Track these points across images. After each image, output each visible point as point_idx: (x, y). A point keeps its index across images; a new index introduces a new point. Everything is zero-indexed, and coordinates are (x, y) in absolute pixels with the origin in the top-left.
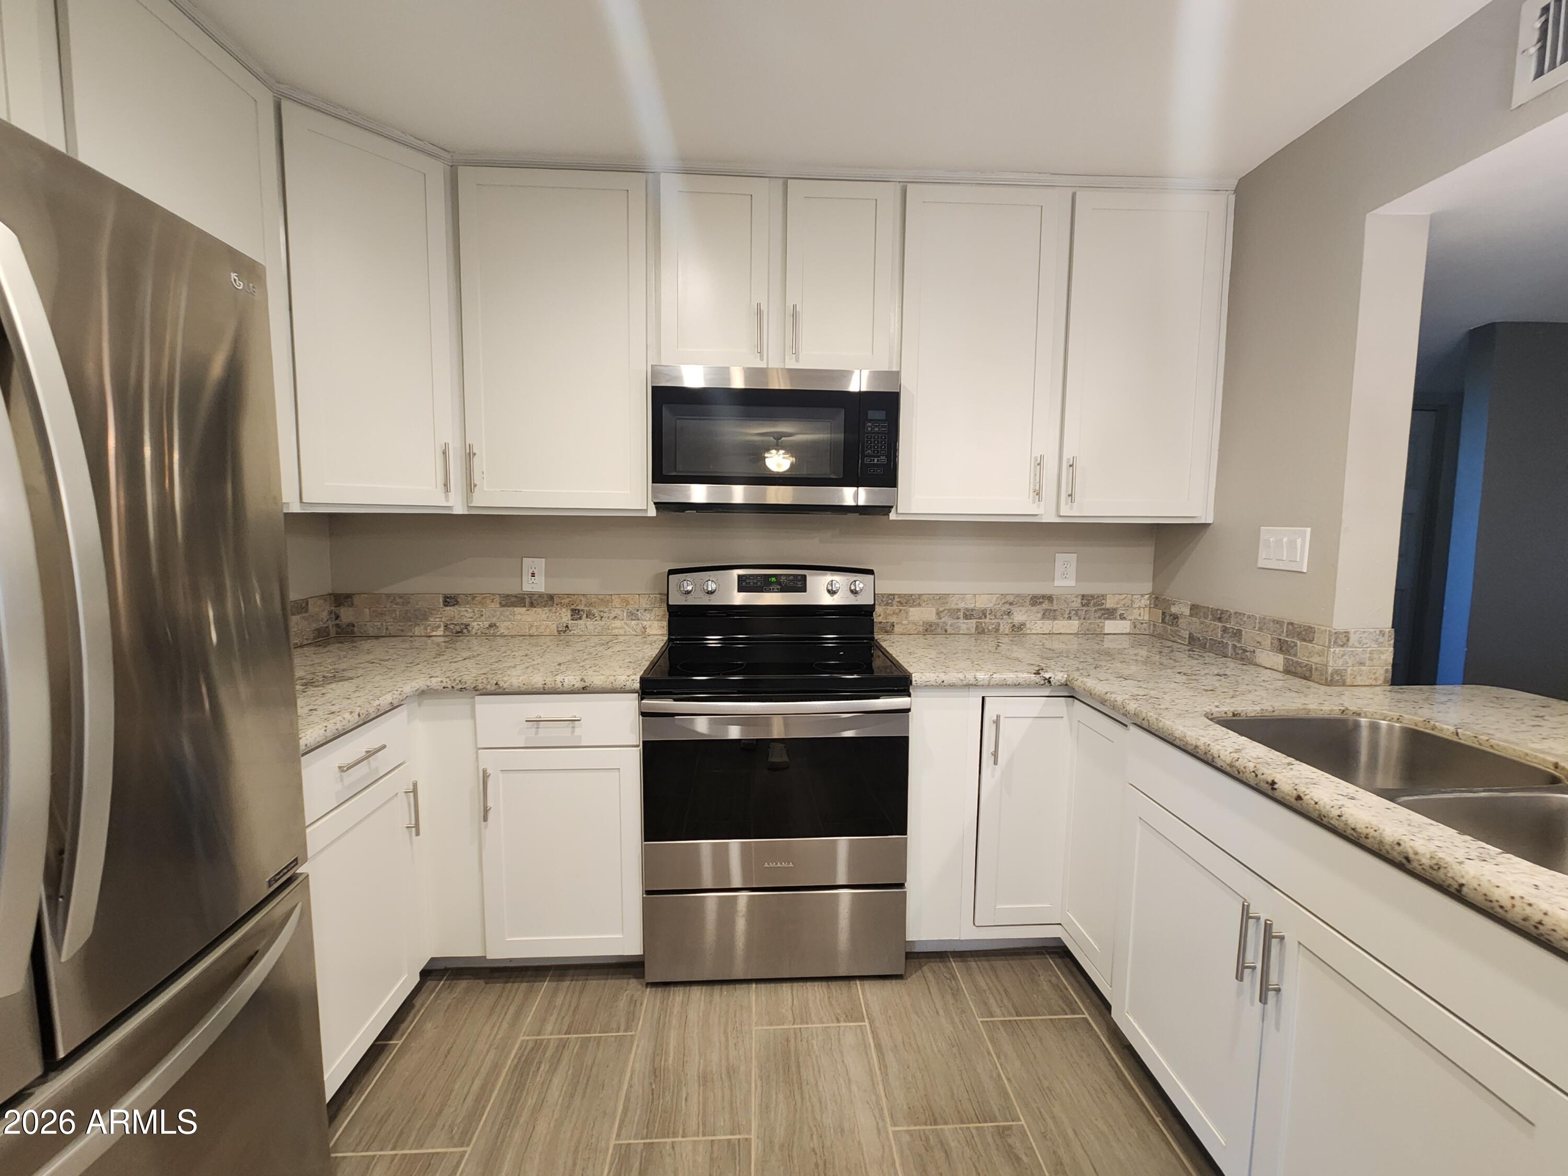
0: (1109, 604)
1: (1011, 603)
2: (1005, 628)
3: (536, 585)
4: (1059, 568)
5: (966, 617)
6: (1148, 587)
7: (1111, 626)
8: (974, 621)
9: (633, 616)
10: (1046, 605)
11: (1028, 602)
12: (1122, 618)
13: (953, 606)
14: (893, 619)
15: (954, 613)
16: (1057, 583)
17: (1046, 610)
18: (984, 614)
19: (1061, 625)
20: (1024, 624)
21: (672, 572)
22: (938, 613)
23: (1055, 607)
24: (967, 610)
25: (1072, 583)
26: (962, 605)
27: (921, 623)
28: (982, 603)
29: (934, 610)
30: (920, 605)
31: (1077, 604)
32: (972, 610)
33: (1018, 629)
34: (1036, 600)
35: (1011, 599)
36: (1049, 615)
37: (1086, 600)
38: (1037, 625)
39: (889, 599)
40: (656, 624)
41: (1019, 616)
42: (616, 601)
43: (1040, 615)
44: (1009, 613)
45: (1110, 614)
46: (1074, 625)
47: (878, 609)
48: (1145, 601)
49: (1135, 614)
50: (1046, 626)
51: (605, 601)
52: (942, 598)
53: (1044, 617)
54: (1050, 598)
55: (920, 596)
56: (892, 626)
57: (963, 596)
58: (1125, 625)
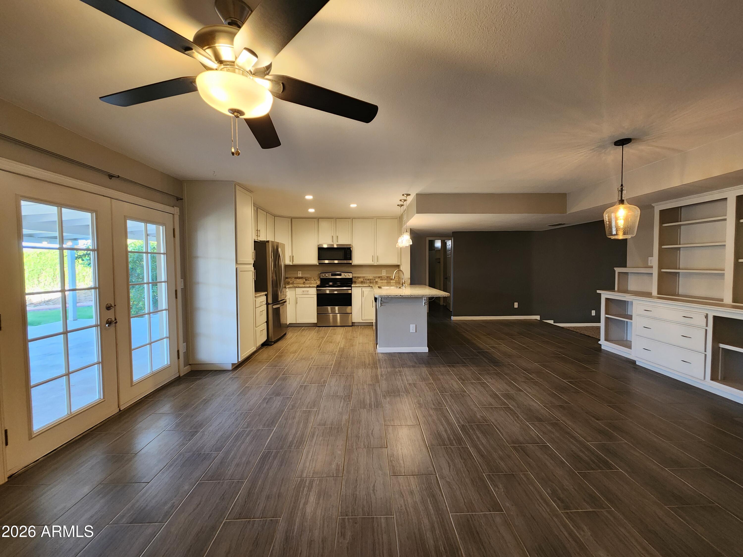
1: (375, 278)
2: (374, 282)
3: (300, 275)
4: (383, 272)
5: (368, 280)
7: (392, 281)
9: (315, 280)
10: (381, 278)
12: (394, 280)
13: (365, 278)
15: (366, 279)
16: (383, 274)
17: (381, 279)
18: (371, 279)
19: (383, 281)
20: (377, 281)
21: (321, 273)
22: (363, 279)
25: (385, 274)
26: (367, 278)
27: (361, 281)
31: (386, 278)
34: (379, 277)
35: (375, 277)
36: (381, 280)
37: (387, 277)
38: (380, 281)
39: (355, 277)
40: (318, 280)
41: (376, 280)
42: (312, 278)
44: (375, 279)
46: (386, 281)
50: (381, 281)
51: (311, 278)
54: (381, 277)
55: (360, 277)
56: (356, 281)
57: (367, 277)
58: (394, 281)
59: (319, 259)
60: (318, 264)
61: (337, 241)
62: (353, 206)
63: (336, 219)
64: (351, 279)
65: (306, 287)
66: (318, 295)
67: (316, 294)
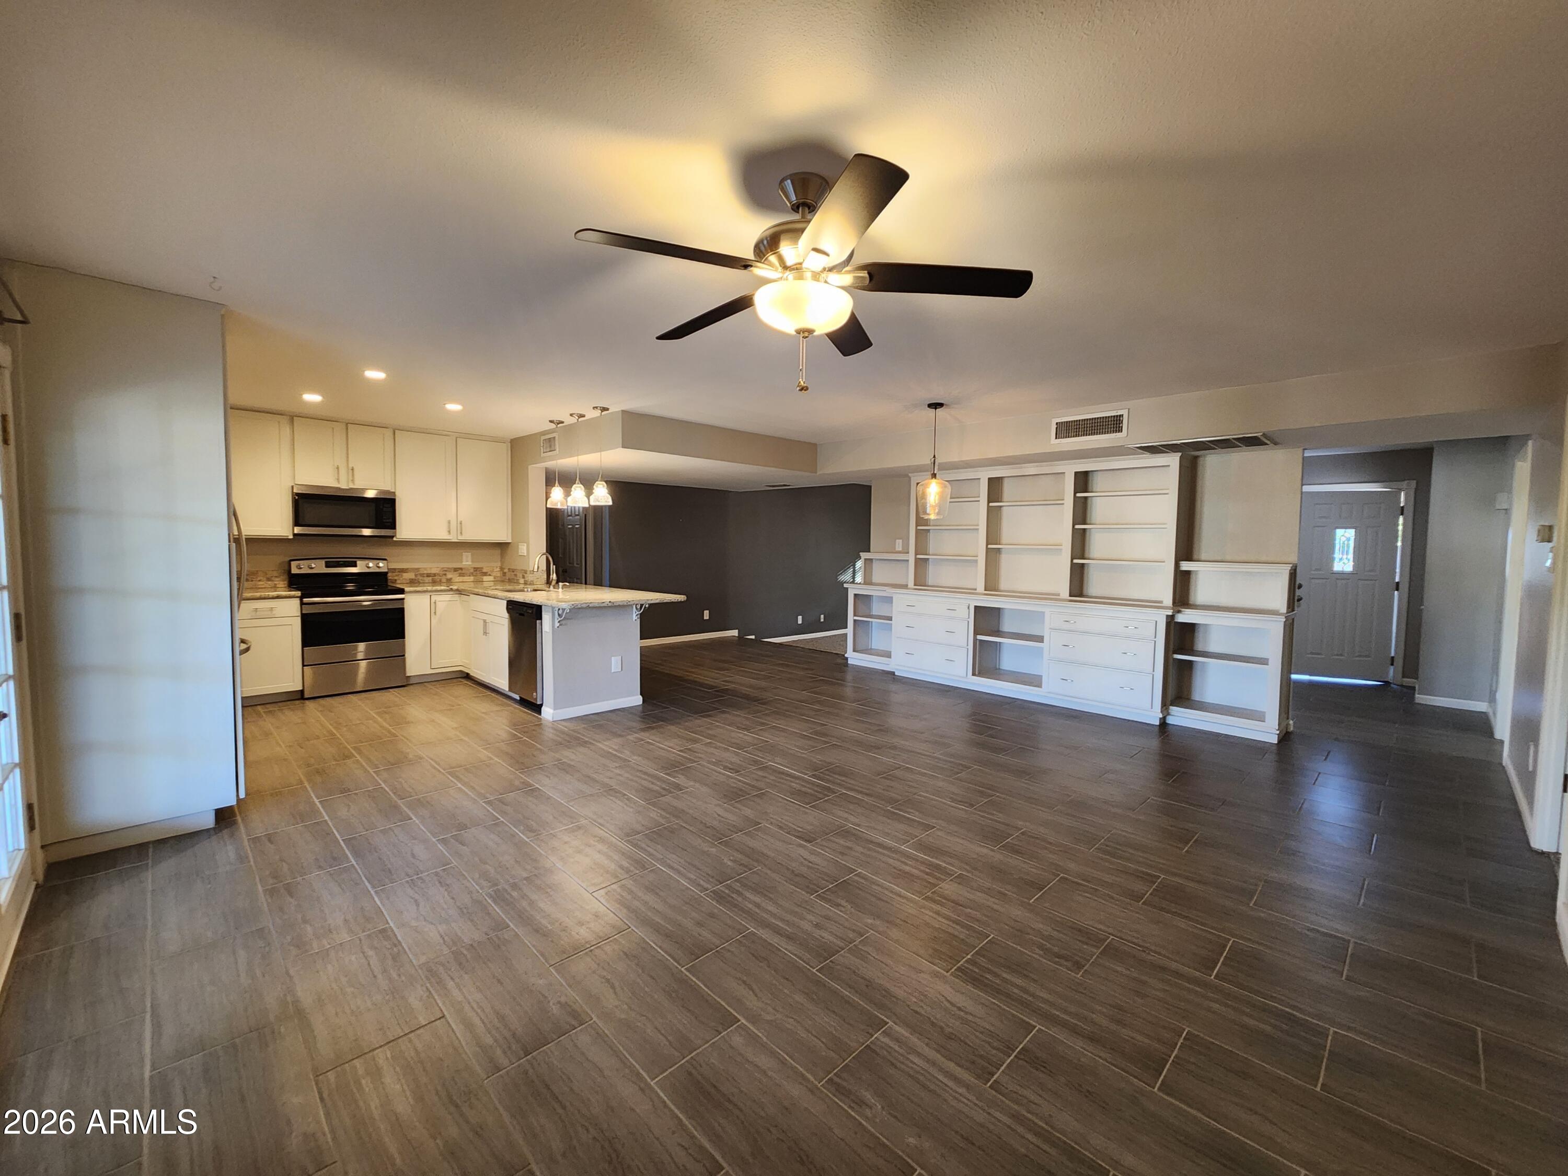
0: (484, 571)
1: (446, 571)
2: (444, 580)
4: (464, 558)
5: (428, 576)
6: (499, 564)
7: (485, 578)
8: (431, 578)
9: (269, 579)
10: (460, 571)
11: (452, 570)
12: (490, 575)
13: (422, 572)
14: (396, 578)
15: (422, 575)
16: (464, 563)
17: (460, 573)
18: (435, 575)
19: (466, 579)
20: (451, 579)
21: (294, 560)
22: (416, 575)
23: (464, 572)
24: (428, 573)
25: (470, 563)
26: (425, 572)
27: (408, 579)
28: (433, 571)
29: (414, 574)
30: (408, 572)
31: (472, 571)
32: (430, 574)
33: (449, 581)
34: (456, 570)
35: (446, 569)
36: (461, 575)
37: (476, 569)
38: (456, 578)
39: (394, 570)
40: (282, 583)
41: (449, 576)
44: (445, 575)
45: (485, 574)
46: (472, 578)
47: (389, 574)
48: (498, 569)
49: (494, 574)
50: (461, 579)
51: (254, 573)
52: (418, 569)
53: (460, 576)
54: (461, 569)
55: (407, 569)
56: (396, 580)
57: (425, 569)
58: (491, 578)
59: (297, 522)
60: (291, 537)
61: (353, 481)
62: (453, 407)
63: (347, 424)
64: (385, 574)
65: (264, 598)
66: (306, 620)
67: (299, 614)
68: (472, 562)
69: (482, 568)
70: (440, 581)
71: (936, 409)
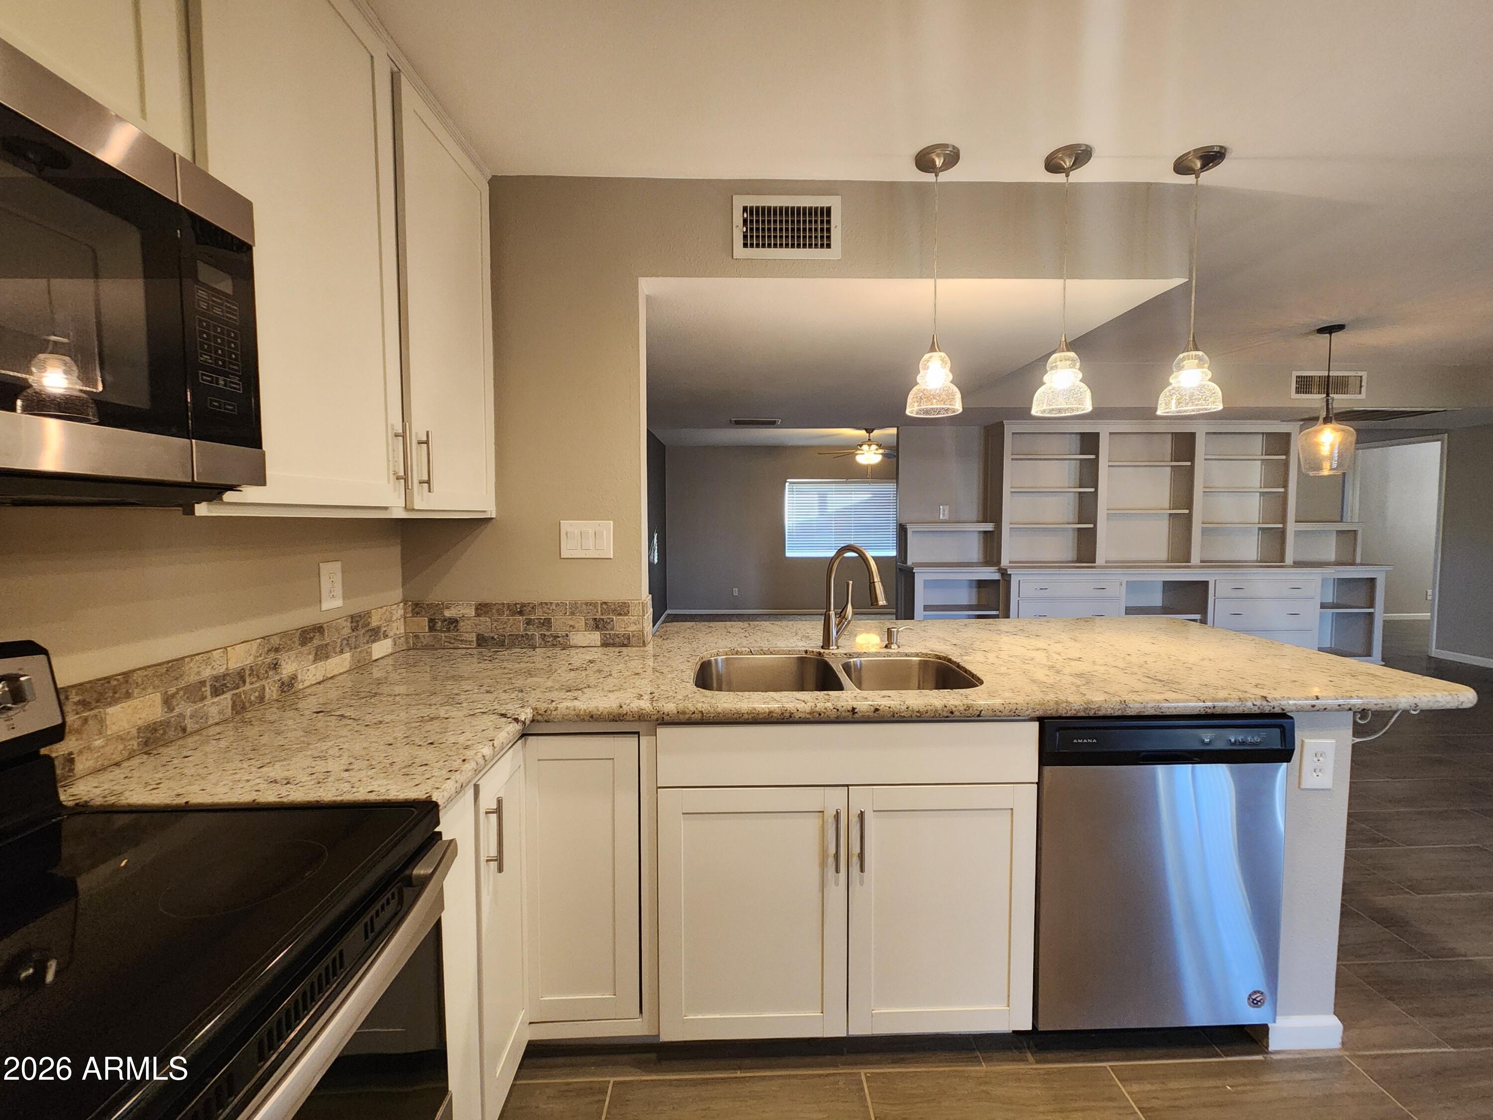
0: (374, 621)
1: (276, 648)
4: (325, 583)
7: (377, 650)
8: (228, 695)
10: (316, 640)
11: (296, 640)
12: (385, 636)
16: (324, 606)
19: (334, 664)
20: (295, 677)
23: (327, 641)
24: (216, 678)
27: (134, 731)
28: (236, 659)
29: (157, 698)
30: (128, 696)
31: (347, 629)
32: (225, 676)
33: (288, 687)
34: (304, 636)
35: (275, 641)
36: (321, 653)
37: (355, 621)
38: (309, 673)
43: (311, 657)
45: (376, 634)
46: (346, 660)
49: (394, 629)
50: (320, 670)
52: (173, 666)
53: (317, 659)
54: (319, 629)
68: (345, 597)
69: (368, 614)
70: (261, 698)
71: (1330, 333)
